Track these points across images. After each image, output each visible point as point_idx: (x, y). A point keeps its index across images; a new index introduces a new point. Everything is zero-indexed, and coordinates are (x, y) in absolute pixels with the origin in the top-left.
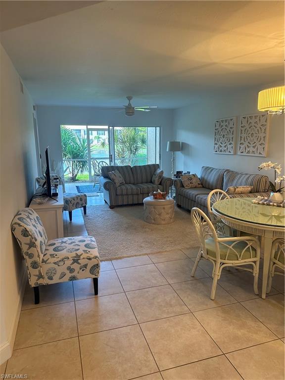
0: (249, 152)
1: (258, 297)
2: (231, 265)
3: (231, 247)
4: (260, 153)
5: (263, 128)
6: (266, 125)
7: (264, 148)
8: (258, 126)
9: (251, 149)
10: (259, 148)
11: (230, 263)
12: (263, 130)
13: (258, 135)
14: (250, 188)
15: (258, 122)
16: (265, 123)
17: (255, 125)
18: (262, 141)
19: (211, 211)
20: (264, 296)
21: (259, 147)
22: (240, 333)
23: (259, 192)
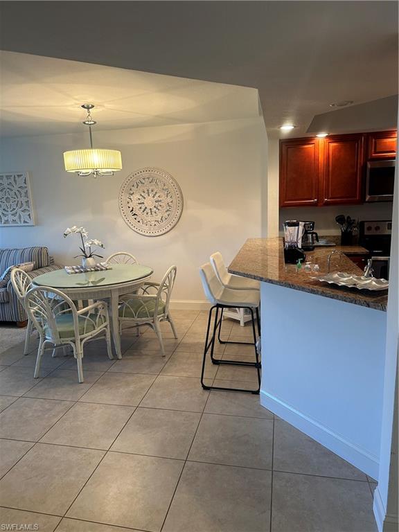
0: (7, 221)
1: (114, 361)
2: (90, 337)
3: (88, 317)
4: (25, 222)
5: (23, 192)
6: (26, 187)
7: (29, 215)
8: (16, 188)
9: (10, 218)
10: (22, 217)
11: (88, 336)
12: (23, 194)
13: (16, 199)
14: (32, 265)
15: (13, 183)
16: (24, 185)
17: (10, 187)
18: (25, 207)
19: (21, 296)
20: (120, 357)
21: (22, 214)
22: (132, 388)
23: (41, 267)
